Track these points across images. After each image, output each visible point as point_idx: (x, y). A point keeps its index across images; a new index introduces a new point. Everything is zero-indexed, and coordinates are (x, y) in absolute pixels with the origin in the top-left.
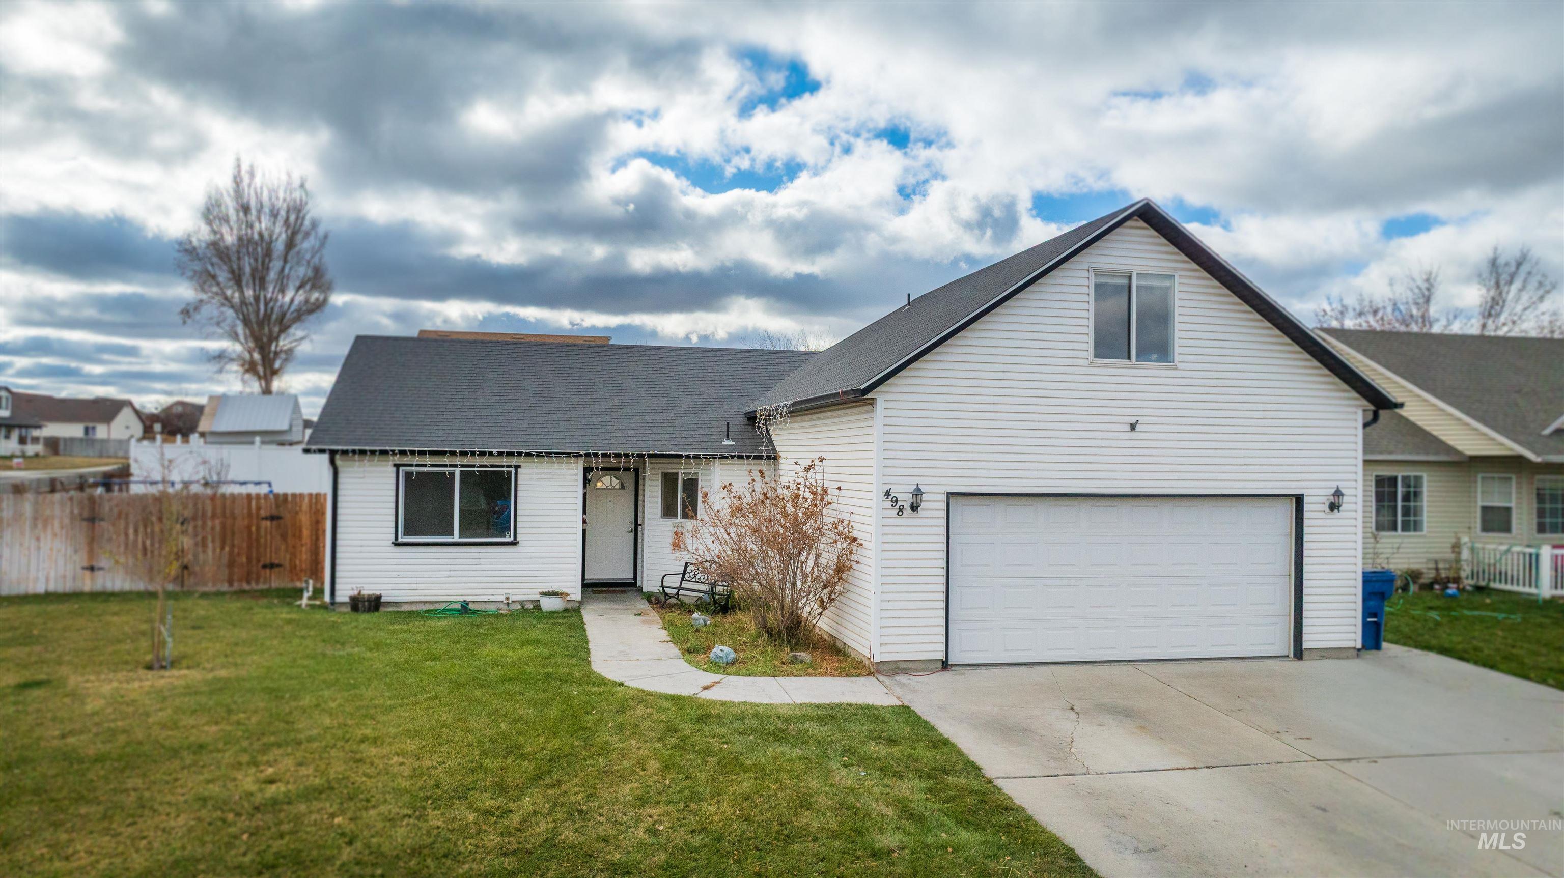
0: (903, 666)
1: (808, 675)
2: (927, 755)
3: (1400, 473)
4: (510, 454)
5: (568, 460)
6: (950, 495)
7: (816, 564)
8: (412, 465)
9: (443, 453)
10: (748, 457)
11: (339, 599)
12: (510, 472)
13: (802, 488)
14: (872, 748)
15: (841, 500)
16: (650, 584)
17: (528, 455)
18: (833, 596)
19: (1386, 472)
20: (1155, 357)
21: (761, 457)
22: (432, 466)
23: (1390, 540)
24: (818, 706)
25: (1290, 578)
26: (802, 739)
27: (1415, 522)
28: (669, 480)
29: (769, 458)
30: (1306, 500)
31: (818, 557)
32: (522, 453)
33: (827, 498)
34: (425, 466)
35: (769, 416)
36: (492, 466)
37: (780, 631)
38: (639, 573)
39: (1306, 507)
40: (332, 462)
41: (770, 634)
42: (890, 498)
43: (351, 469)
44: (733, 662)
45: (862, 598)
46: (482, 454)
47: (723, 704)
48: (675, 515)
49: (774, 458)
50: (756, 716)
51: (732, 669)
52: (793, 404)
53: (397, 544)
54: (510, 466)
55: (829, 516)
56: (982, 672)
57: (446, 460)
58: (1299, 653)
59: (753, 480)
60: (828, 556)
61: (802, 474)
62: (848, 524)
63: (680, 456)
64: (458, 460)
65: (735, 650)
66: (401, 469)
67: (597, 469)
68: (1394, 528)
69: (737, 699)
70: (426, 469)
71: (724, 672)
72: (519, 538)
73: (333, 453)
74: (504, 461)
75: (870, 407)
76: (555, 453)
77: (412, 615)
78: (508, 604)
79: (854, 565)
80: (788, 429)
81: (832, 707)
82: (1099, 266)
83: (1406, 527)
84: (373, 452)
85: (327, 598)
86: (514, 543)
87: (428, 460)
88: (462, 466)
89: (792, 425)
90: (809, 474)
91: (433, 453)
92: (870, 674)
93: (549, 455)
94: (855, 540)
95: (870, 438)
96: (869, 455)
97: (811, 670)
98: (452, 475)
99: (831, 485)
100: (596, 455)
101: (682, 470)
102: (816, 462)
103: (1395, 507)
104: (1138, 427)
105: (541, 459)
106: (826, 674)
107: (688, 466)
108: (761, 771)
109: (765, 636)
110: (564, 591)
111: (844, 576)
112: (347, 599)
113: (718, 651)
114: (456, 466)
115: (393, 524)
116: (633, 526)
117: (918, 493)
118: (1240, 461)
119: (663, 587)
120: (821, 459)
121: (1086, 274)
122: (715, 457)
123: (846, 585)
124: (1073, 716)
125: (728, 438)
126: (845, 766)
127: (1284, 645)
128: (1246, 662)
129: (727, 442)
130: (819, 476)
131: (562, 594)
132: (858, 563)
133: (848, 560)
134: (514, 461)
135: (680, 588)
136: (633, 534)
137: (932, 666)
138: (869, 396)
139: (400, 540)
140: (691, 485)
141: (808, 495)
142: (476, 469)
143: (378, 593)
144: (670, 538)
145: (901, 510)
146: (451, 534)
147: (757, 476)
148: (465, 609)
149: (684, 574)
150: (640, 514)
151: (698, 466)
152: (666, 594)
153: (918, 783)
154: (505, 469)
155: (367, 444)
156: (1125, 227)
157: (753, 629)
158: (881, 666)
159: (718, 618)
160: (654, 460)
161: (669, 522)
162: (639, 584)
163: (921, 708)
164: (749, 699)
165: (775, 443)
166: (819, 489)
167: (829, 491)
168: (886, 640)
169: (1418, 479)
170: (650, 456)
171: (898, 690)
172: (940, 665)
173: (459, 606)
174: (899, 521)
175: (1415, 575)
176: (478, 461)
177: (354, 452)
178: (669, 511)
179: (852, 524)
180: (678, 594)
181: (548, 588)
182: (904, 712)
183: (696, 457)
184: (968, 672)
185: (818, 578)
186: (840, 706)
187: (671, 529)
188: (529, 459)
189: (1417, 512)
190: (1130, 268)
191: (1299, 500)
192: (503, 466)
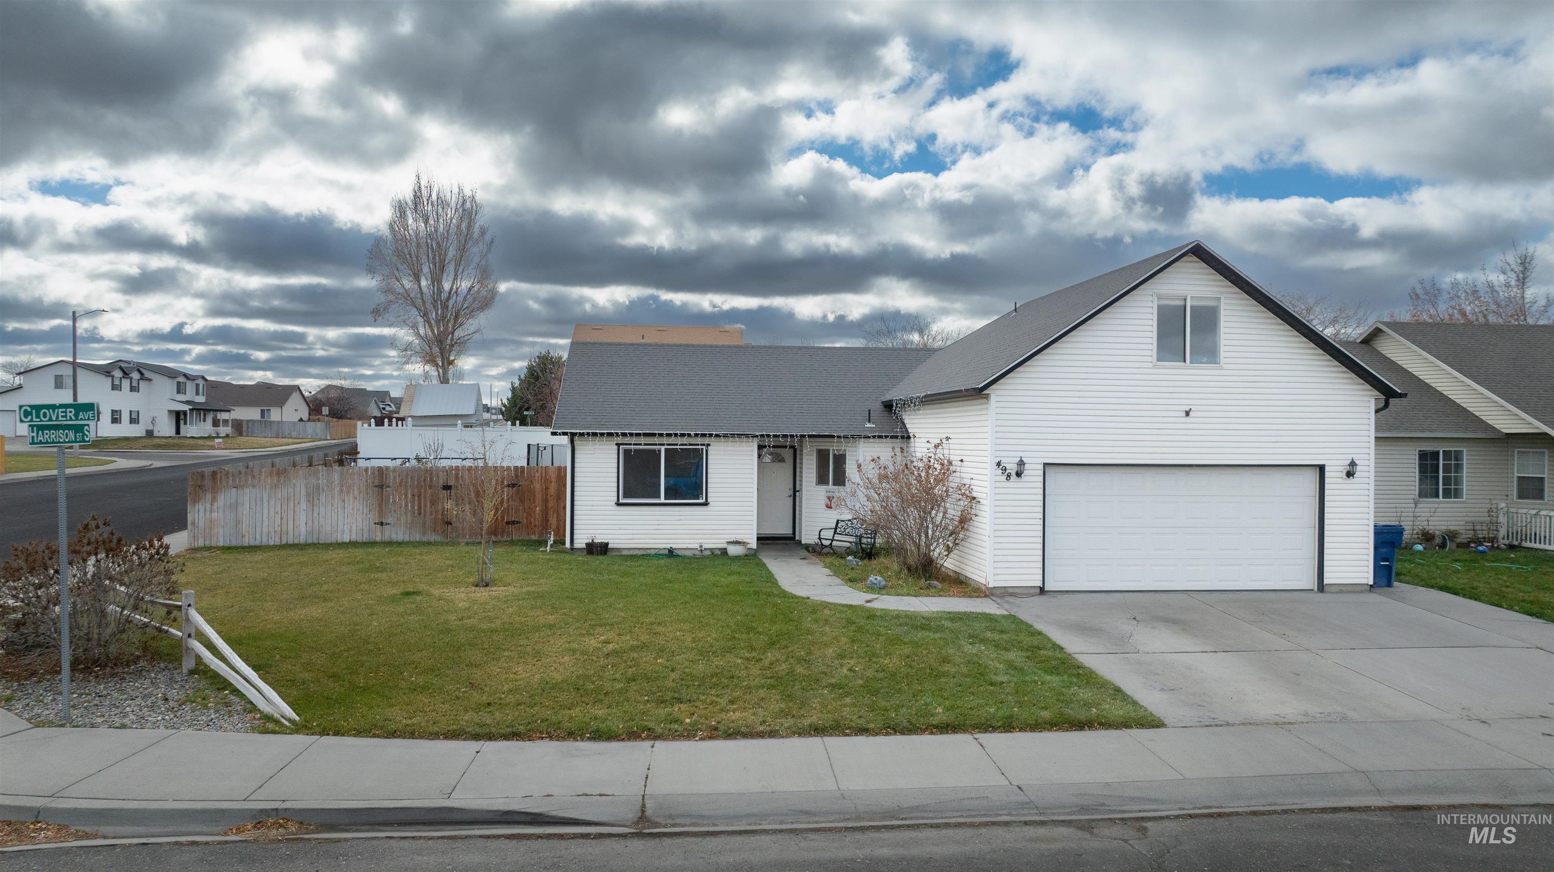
0: (1010, 590)
1: (940, 596)
2: (1027, 640)
3: (1441, 448)
4: (704, 435)
5: (747, 440)
6: (1045, 465)
7: (944, 517)
8: (630, 444)
9: (654, 435)
10: (886, 437)
11: (576, 546)
12: (702, 449)
13: (932, 461)
14: (989, 634)
15: (963, 469)
16: (808, 536)
17: (717, 436)
18: (957, 542)
19: (1429, 447)
20: (1205, 360)
21: (896, 437)
22: (645, 444)
23: (1428, 504)
24: (949, 613)
25: (1315, 531)
26: (940, 629)
27: (1456, 490)
28: (823, 456)
29: (903, 437)
30: (1327, 469)
31: (945, 513)
32: (712, 434)
33: (952, 468)
34: (640, 444)
35: (904, 404)
36: (690, 445)
37: (917, 568)
38: (797, 529)
39: (1327, 474)
40: (572, 442)
41: (909, 569)
42: (1001, 467)
43: (585, 447)
44: (885, 587)
45: (979, 541)
46: (683, 435)
47: (882, 610)
48: (828, 483)
49: (907, 437)
50: (907, 616)
51: (884, 592)
52: (925, 397)
53: (619, 504)
54: (703, 445)
55: (954, 481)
56: (1071, 596)
57: (656, 440)
58: (1321, 587)
59: (895, 455)
60: (953, 510)
61: (932, 450)
62: (969, 487)
63: (833, 436)
64: (665, 440)
65: (886, 581)
66: (621, 447)
67: (769, 447)
68: (1437, 496)
69: (891, 608)
70: (641, 447)
71: (879, 593)
72: (709, 500)
73: (573, 435)
74: (699, 440)
75: (985, 400)
76: (738, 435)
77: (633, 557)
78: (701, 550)
79: (974, 518)
80: (921, 415)
81: (959, 613)
82: (1161, 291)
83: (1447, 494)
84: (602, 434)
85: (568, 545)
86: (706, 504)
87: (643, 440)
88: (668, 445)
89: (924, 412)
90: (938, 450)
91: (645, 435)
92: (986, 596)
93: (733, 435)
94: (974, 498)
95: (986, 423)
96: (986, 435)
97: (940, 593)
98: (660, 451)
99: (955, 459)
100: (768, 436)
101: (833, 447)
102: (944, 441)
103: (1438, 478)
104: (1191, 414)
105: (726, 439)
106: (954, 596)
107: (840, 444)
108: (916, 645)
109: (906, 571)
110: (745, 541)
111: (966, 526)
112: (584, 546)
113: (873, 580)
114: (663, 445)
115: (616, 489)
116: (791, 492)
117: (1021, 463)
118: (1274, 439)
119: (820, 538)
120: (948, 439)
121: (1150, 298)
122: (860, 437)
123: (967, 533)
124: (1135, 623)
125: (869, 421)
126: (971, 644)
127: (1309, 582)
128: (1278, 593)
129: (868, 425)
130: (946, 452)
131: (744, 543)
132: (976, 515)
133: (969, 514)
134: (706, 441)
135: (832, 540)
136: (792, 498)
137: (1032, 591)
138: (985, 392)
139: (621, 501)
140: (840, 460)
141: (938, 467)
142: (678, 447)
143: (606, 541)
144: (823, 501)
145: (1009, 476)
146: (659, 497)
147: (898, 450)
148: (671, 553)
149: (836, 529)
150: (798, 482)
151: (847, 444)
152: (822, 544)
153: (1019, 653)
154: (700, 447)
155: (598, 428)
156: (1183, 262)
157: (896, 567)
158: (994, 590)
159: (866, 561)
160: (812, 439)
161: (823, 488)
162: (797, 538)
163: (1023, 615)
164: (900, 609)
165: (907, 426)
166: (946, 461)
167: (954, 463)
168: (998, 571)
169: (1458, 456)
170: (810, 436)
171: (1007, 606)
172: (1038, 590)
173: (666, 552)
174: (1008, 484)
175: (1452, 535)
176: (679, 440)
177: (588, 434)
178: (822, 479)
179: (971, 487)
180: (831, 544)
181: (732, 538)
182: (1012, 618)
183: (845, 437)
184: (1060, 596)
185: (946, 528)
186: (965, 613)
187: (824, 493)
188: (717, 439)
189: (1458, 481)
190: (1187, 292)
191: (1322, 469)
192: (698, 445)
